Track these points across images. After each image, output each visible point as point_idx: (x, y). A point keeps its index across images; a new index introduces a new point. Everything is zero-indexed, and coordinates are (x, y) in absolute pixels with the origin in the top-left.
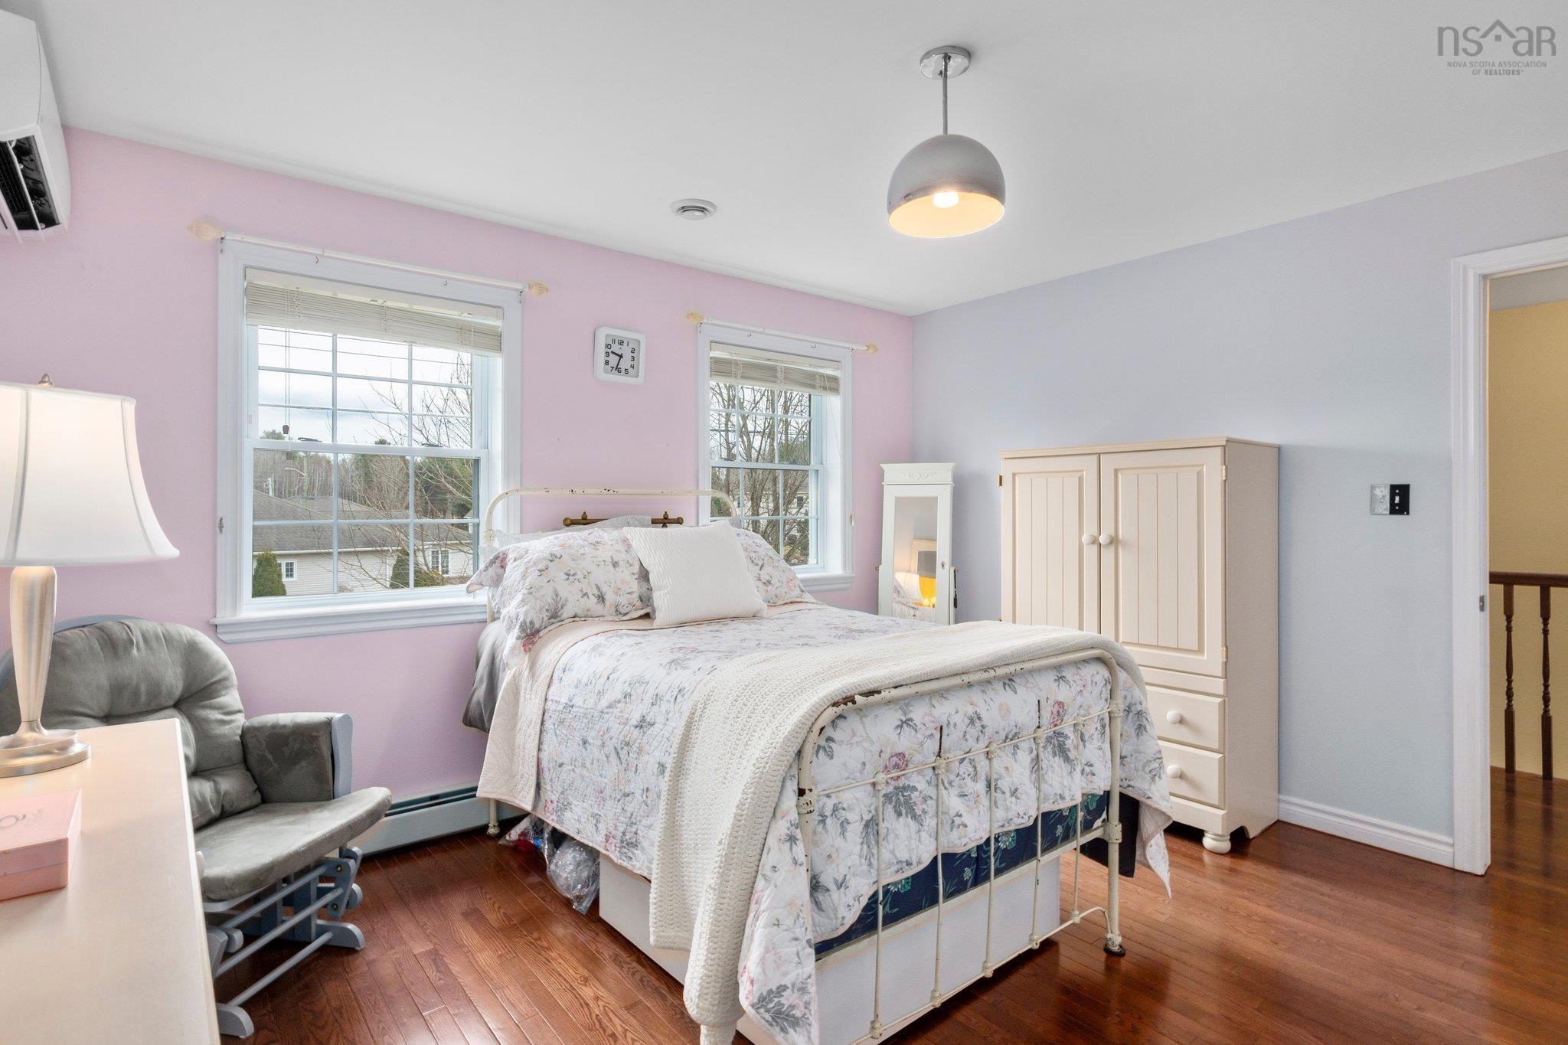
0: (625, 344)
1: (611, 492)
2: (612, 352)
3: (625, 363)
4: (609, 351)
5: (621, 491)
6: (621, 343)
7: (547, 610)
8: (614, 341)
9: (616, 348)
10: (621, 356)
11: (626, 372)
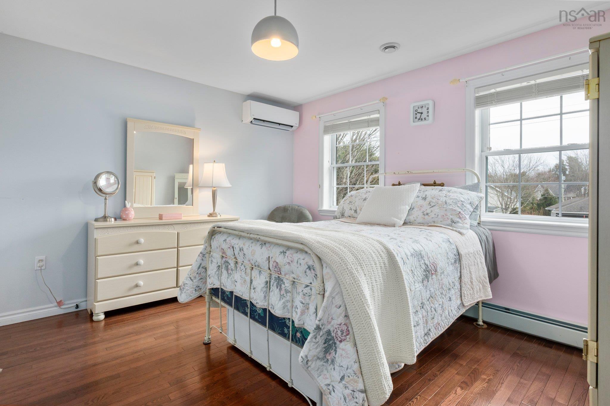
0: (424, 107)
1: (410, 172)
2: (418, 113)
3: (423, 116)
4: (417, 112)
5: (414, 172)
6: (422, 107)
7: (340, 213)
8: (419, 108)
9: (420, 111)
10: (422, 113)
11: (425, 119)
